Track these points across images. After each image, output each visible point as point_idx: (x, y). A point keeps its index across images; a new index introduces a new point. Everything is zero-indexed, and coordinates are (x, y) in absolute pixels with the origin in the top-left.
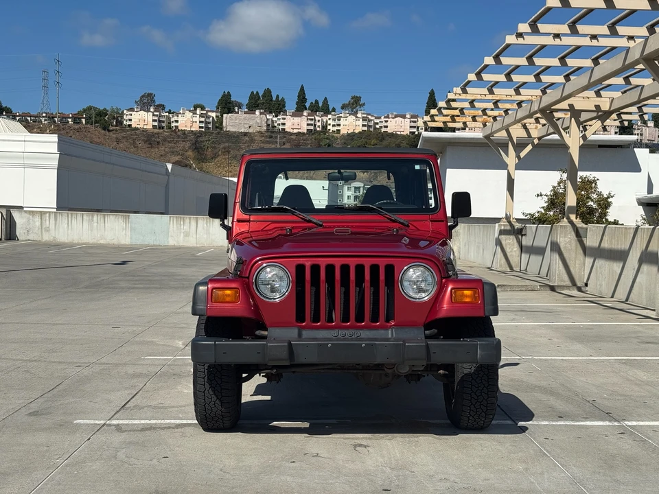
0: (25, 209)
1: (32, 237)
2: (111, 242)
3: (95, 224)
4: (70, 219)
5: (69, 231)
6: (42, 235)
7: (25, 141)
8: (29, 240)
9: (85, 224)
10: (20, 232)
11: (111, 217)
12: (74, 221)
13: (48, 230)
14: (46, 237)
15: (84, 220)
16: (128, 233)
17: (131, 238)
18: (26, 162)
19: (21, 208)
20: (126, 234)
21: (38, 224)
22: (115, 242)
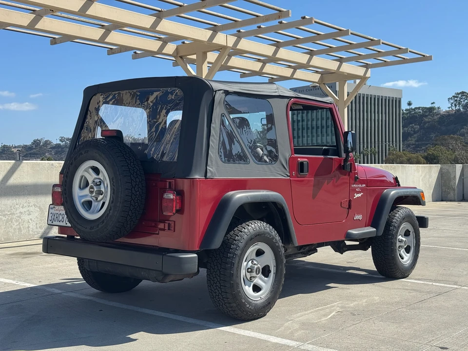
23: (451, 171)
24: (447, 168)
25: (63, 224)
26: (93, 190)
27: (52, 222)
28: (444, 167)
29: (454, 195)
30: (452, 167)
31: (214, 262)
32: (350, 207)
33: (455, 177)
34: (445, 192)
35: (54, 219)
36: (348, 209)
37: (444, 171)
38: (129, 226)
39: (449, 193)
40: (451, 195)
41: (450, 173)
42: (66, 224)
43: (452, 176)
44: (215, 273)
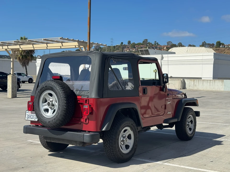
0: (203, 79)
1: (191, 88)
2: (217, 90)
3: (212, 84)
4: (203, 82)
5: (203, 86)
6: (194, 87)
7: (203, 55)
8: (190, 89)
9: (208, 83)
10: (187, 86)
11: (217, 81)
12: (204, 83)
13: (196, 86)
14: (195, 88)
15: (208, 82)
16: (223, 87)
17: (224, 89)
18: (203, 62)
19: (201, 78)
20: (222, 87)
21: (193, 84)
22: (218, 90)
25: (33, 120)
26: (49, 104)
27: (28, 119)
31: (107, 137)
32: (165, 108)
35: (28, 117)
36: (165, 109)
38: (67, 120)
42: (35, 120)
44: (107, 142)
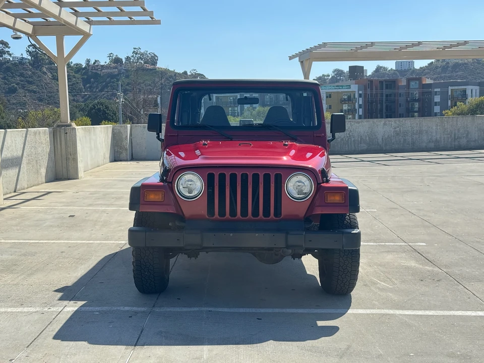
23: (122, 131)
24: (119, 128)
28: (115, 128)
29: (127, 155)
30: (123, 127)
33: (127, 137)
34: (117, 152)
37: (115, 131)
39: (122, 153)
40: (124, 155)
41: (122, 133)
43: (124, 136)
